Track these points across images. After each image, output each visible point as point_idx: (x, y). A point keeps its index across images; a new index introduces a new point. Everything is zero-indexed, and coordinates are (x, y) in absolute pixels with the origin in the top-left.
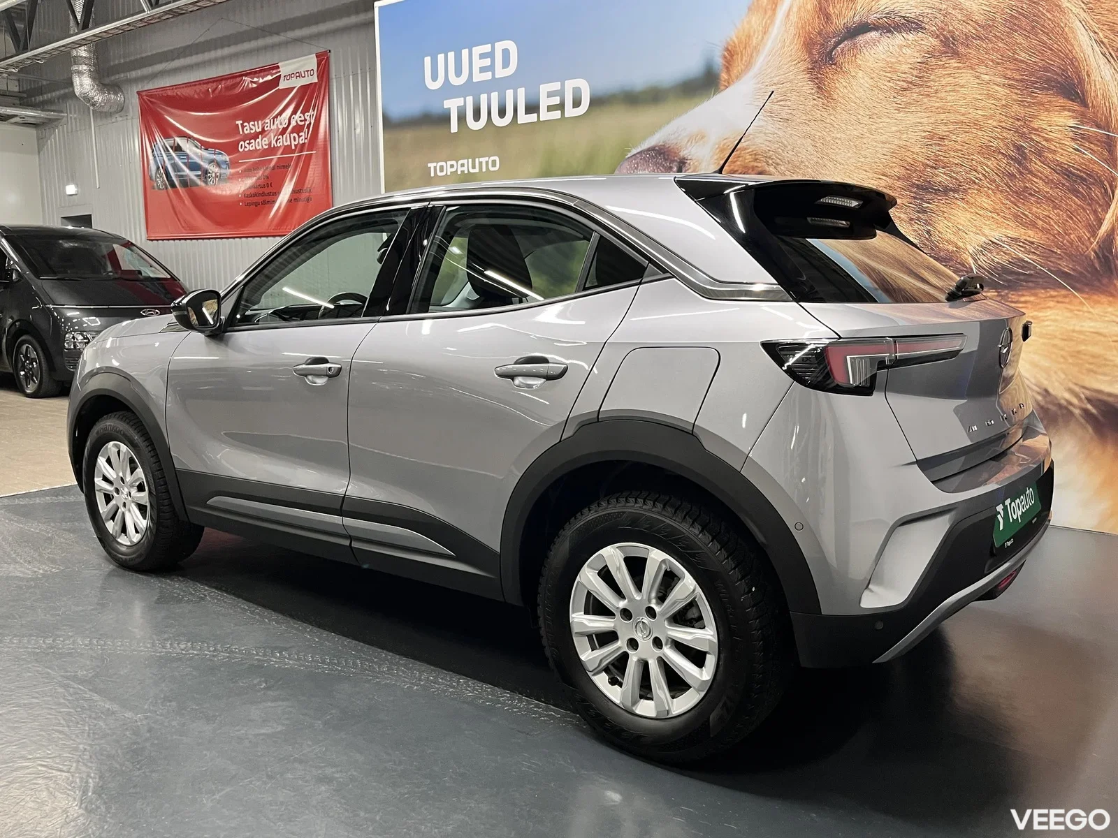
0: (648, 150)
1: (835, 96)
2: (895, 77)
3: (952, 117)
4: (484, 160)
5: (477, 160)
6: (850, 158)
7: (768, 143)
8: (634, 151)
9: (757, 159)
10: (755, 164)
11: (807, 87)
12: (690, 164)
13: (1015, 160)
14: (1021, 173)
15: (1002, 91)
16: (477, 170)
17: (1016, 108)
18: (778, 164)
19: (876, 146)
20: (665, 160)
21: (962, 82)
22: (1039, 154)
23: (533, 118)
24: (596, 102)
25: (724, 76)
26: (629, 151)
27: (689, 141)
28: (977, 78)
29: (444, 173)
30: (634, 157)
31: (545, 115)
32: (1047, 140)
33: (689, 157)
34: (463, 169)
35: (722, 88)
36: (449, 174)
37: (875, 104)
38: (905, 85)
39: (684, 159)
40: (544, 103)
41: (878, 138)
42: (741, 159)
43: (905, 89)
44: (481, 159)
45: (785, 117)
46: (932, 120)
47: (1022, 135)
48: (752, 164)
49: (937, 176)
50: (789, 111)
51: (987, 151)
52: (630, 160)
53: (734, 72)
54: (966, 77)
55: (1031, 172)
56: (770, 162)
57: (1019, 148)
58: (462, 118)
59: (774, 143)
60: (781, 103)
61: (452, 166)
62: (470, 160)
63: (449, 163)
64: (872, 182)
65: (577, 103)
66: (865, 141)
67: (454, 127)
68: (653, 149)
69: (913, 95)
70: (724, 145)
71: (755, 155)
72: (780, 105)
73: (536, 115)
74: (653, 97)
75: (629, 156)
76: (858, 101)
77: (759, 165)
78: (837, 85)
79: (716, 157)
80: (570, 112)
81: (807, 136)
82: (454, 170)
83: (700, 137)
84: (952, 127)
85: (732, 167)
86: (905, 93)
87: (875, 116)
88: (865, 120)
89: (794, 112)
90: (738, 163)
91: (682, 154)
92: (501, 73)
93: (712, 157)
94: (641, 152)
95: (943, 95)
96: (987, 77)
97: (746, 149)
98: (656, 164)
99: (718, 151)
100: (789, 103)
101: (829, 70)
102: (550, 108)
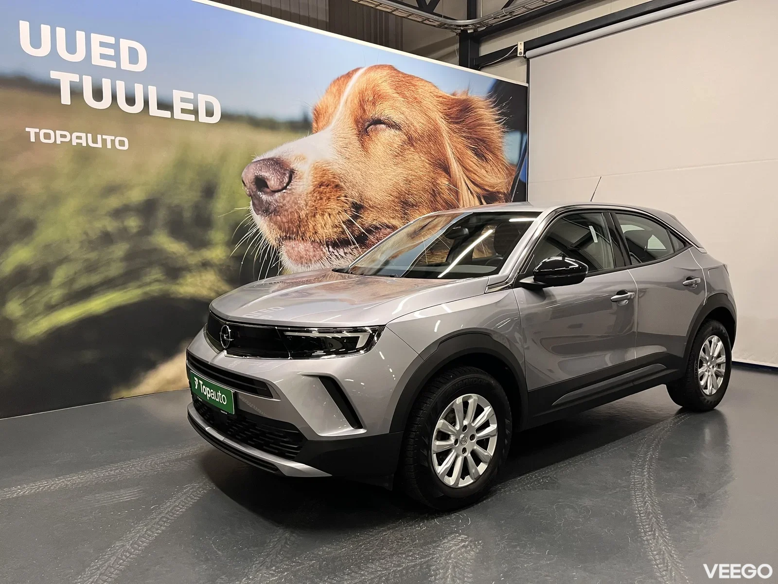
0: (269, 159)
1: (370, 152)
2: (392, 149)
3: (413, 173)
4: (109, 138)
5: (99, 137)
6: (377, 184)
7: (340, 169)
8: (258, 158)
9: (335, 177)
10: (334, 180)
11: (357, 144)
12: (297, 173)
13: (433, 195)
14: (435, 201)
15: (428, 166)
16: (99, 145)
17: (432, 173)
18: (345, 182)
19: (387, 181)
20: (281, 168)
21: (415, 158)
22: (439, 194)
23: (166, 114)
24: (226, 117)
25: (315, 125)
26: (255, 158)
27: (295, 159)
28: (420, 157)
29: (52, 141)
30: (258, 162)
31: (178, 115)
32: (441, 189)
33: (296, 169)
34: (79, 141)
35: (314, 131)
36: (58, 142)
37: (386, 160)
38: (396, 154)
39: (293, 169)
40: (178, 106)
41: (388, 177)
42: (326, 176)
43: (397, 156)
44: (104, 137)
45: (348, 157)
46: (407, 173)
47: (434, 185)
48: (332, 179)
49: (409, 198)
50: (350, 154)
51: (424, 190)
52: (256, 164)
53: (321, 124)
54: (416, 157)
55: (437, 201)
56: (342, 180)
57: (433, 190)
58: (76, 92)
59: (343, 170)
60: (345, 149)
61: (63, 136)
62: (90, 136)
63: (58, 133)
64: (387, 198)
65: (210, 113)
66: (383, 177)
67: (66, 98)
68: (272, 159)
69: (399, 160)
70: (317, 166)
71: (334, 175)
72: (345, 150)
73: (169, 113)
74: (270, 125)
75: (255, 160)
76: (379, 157)
77: (336, 181)
78: (370, 146)
79: (312, 172)
80: (203, 118)
81: (359, 170)
82: (68, 139)
83: (302, 158)
84: (413, 177)
85: (322, 180)
86: (397, 158)
87: (386, 166)
88: (382, 167)
89: (352, 155)
90: (325, 178)
91: (292, 166)
92: (126, 65)
93: (310, 172)
94: (263, 160)
95: (410, 162)
96: (423, 159)
97: (329, 170)
98: (275, 169)
99: (313, 168)
100: (350, 150)
101: (366, 138)
102: (183, 111)
